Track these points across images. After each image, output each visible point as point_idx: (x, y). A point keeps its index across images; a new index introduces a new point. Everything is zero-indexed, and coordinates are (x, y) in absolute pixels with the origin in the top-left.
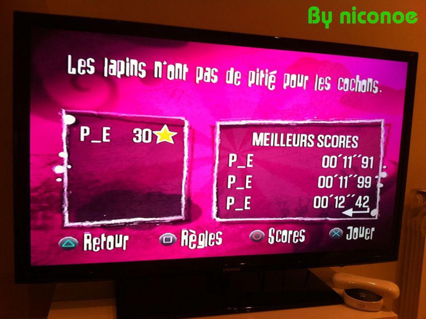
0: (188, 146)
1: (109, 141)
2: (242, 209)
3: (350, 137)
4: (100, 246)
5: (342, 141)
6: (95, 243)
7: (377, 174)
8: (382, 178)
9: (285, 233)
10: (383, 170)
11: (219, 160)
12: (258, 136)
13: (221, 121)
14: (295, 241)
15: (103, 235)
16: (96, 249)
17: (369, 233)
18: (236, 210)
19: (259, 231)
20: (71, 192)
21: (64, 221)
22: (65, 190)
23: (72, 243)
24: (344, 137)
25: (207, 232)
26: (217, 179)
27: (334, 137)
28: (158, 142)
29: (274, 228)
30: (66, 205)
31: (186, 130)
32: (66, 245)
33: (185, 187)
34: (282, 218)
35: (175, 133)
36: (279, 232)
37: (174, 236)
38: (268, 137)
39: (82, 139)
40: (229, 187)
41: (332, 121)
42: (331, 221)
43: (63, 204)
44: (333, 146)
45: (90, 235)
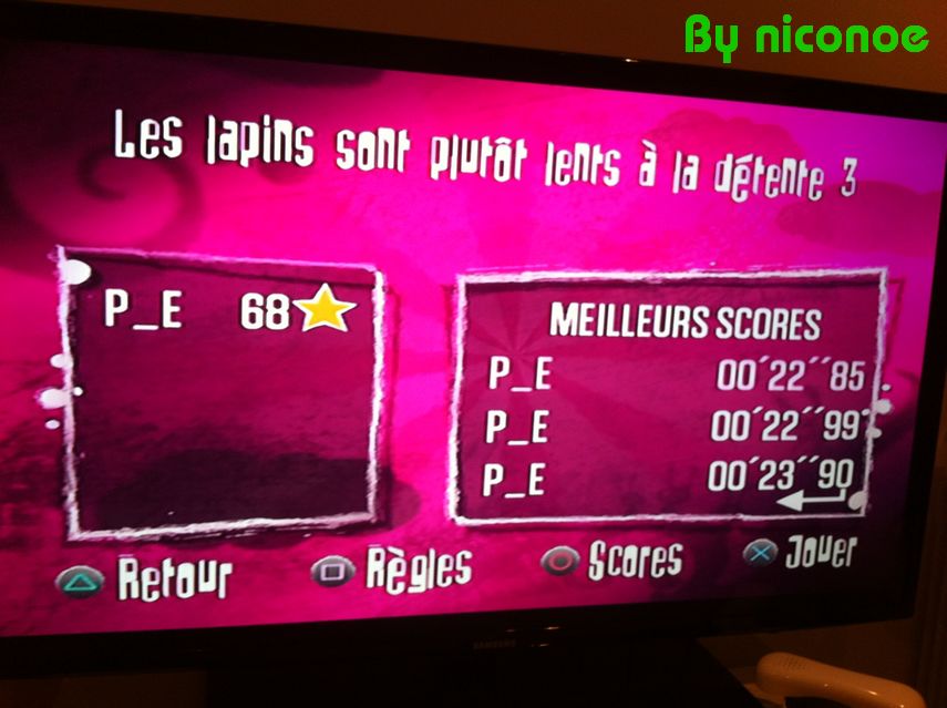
0: (385, 338)
1: (177, 325)
2: (521, 495)
3: (801, 311)
4: (159, 587)
5: (780, 322)
6: (146, 582)
7: (868, 404)
8: (879, 416)
9: (631, 552)
10: (882, 395)
11: (464, 371)
12: (565, 312)
13: (468, 273)
14: (657, 572)
15: (167, 563)
16: (150, 596)
17: (843, 551)
18: (508, 496)
19: (566, 548)
20: (83, 455)
21: (67, 528)
22: (69, 450)
23: (89, 582)
24: (785, 312)
25: (432, 553)
26: (460, 421)
27: (759, 312)
28: (306, 327)
29: (603, 540)
30: (71, 489)
31: (379, 297)
32: (73, 586)
33: (376, 440)
34: (625, 515)
35: (352, 305)
36: (616, 552)
37: (350, 563)
38: (590, 313)
39: (110, 322)
40: (490, 439)
41: (756, 272)
42: (748, 522)
43: (64, 484)
44: (756, 335)
45: (133, 561)
